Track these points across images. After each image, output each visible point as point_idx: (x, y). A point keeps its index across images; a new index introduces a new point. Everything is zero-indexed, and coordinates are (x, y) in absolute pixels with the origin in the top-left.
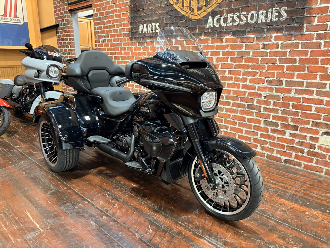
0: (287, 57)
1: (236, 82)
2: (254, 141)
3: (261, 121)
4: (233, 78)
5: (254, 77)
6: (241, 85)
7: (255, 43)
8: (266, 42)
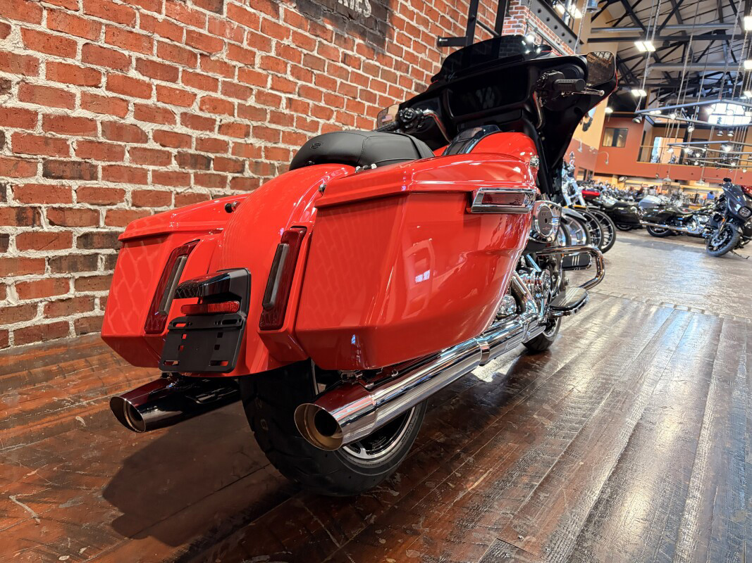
0: (369, 89)
1: (300, 131)
4: (295, 120)
5: (328, 122)
7: (332, 45)
8: (347, 49)
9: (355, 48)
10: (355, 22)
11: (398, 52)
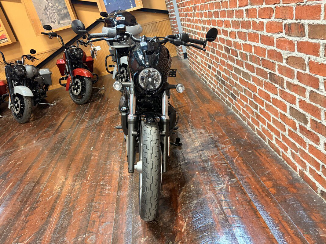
1: (255, 31)
2: (283, 139)
3: (286, 106)
5: (270, 20)
6: (260, 37)
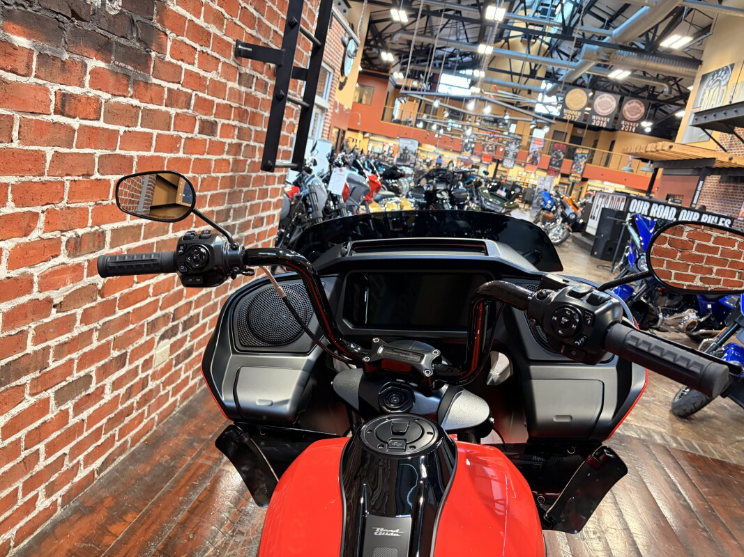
0: (118, 151)
5: (25, 240)
7: (32, 80)
8: (70, 85)
9: (88, 78)
10: (87, 27)
11: (173, 73)
